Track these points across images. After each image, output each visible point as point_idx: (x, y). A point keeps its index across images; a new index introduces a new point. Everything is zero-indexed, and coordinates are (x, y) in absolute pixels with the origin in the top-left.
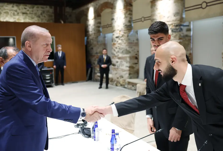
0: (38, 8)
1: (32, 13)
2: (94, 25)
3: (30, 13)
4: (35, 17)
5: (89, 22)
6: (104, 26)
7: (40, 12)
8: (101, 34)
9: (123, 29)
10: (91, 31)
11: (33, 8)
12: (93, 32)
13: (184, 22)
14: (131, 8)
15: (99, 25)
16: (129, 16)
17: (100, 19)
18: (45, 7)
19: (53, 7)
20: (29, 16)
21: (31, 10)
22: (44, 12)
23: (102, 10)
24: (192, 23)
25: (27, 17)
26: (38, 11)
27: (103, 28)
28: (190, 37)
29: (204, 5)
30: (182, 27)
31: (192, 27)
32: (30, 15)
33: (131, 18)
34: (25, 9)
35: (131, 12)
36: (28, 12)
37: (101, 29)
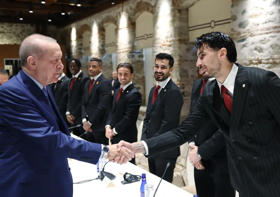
0: (17, 26)
1: (10, 31)
2: (76, 46)
3: (8, 32)
4: (14, 36)
5: (72, 43)
6: (85, 48)
7: (19, 31)
8: (83, 56)
9: (98, 53)
10: (74, 53)
11: (11, 26)
12: (76, 54)
13: (136, 50)
14: (103, 32)
15: (81, 47)
16: (102, 40)
17: (82, 41)
18: (25, 25)
19: (35, 25)
20: (6, 36)
21: (9, 28)
22: (24, 31)
23: (83, 32)
24: (144, 50)
25: (5, 36)
26: (17, 29)
27: (84, 50)
28: (143, 62)
29: (146, 37)
30: (134, 54)
31: (144, 54)
32: (8, 34)
33: (104, 42)
34: (2, 27)
35: (103, 37)
36: (6, 31)
37: (83, 51)
